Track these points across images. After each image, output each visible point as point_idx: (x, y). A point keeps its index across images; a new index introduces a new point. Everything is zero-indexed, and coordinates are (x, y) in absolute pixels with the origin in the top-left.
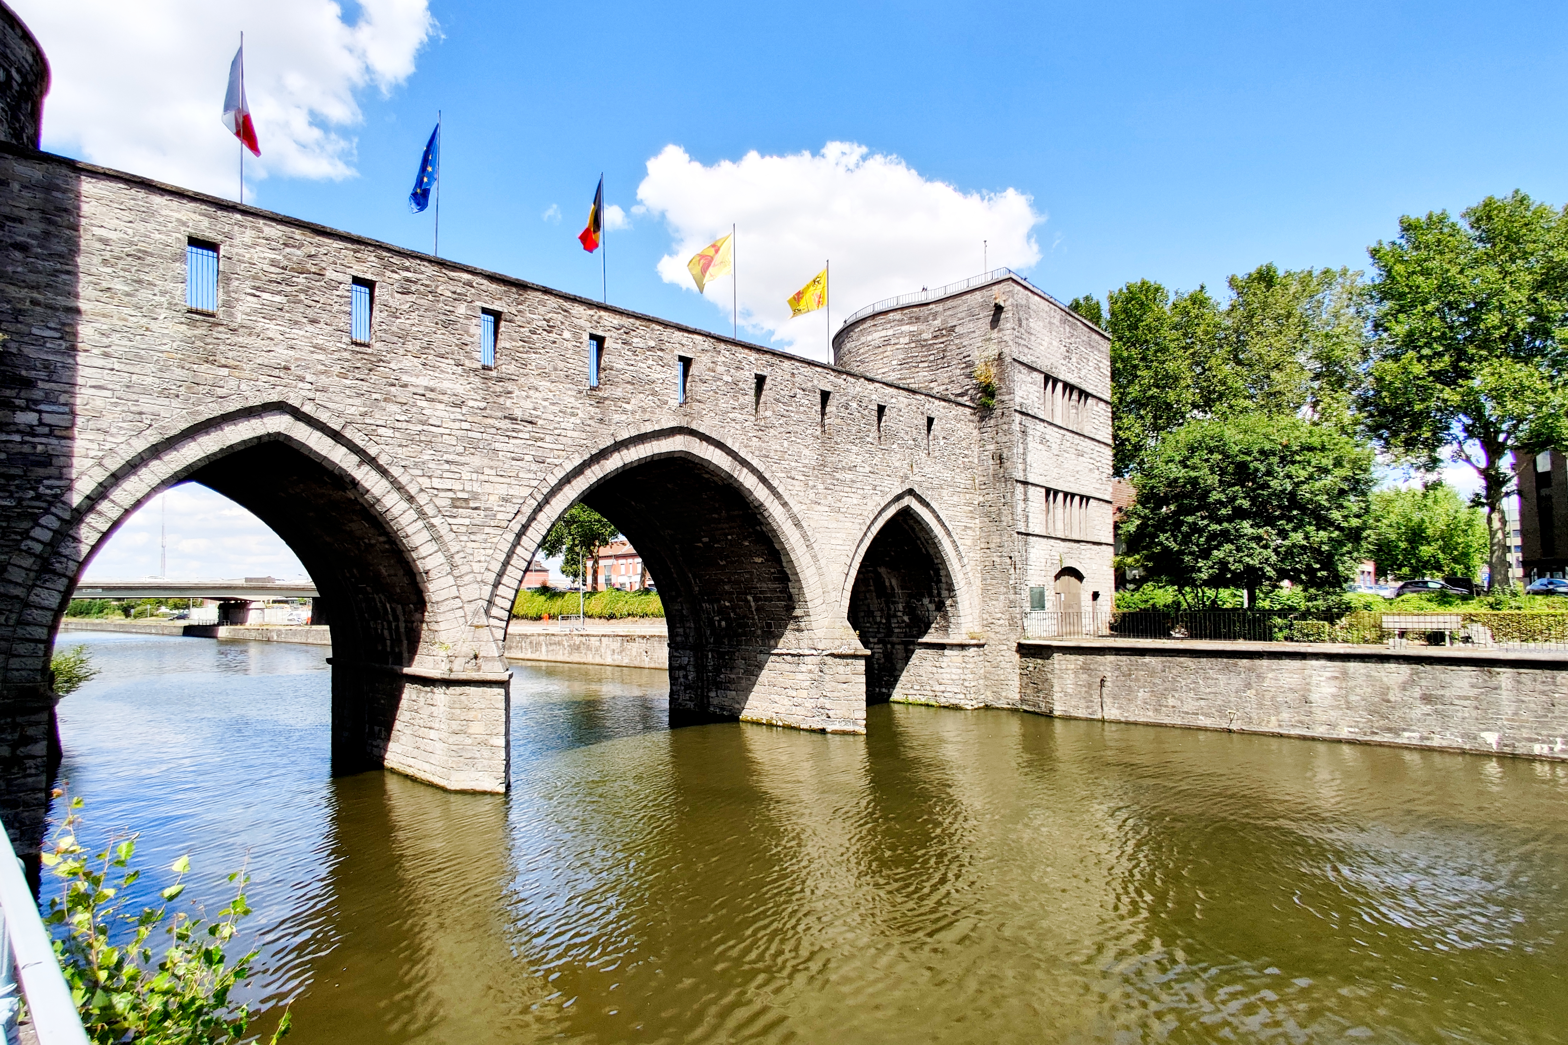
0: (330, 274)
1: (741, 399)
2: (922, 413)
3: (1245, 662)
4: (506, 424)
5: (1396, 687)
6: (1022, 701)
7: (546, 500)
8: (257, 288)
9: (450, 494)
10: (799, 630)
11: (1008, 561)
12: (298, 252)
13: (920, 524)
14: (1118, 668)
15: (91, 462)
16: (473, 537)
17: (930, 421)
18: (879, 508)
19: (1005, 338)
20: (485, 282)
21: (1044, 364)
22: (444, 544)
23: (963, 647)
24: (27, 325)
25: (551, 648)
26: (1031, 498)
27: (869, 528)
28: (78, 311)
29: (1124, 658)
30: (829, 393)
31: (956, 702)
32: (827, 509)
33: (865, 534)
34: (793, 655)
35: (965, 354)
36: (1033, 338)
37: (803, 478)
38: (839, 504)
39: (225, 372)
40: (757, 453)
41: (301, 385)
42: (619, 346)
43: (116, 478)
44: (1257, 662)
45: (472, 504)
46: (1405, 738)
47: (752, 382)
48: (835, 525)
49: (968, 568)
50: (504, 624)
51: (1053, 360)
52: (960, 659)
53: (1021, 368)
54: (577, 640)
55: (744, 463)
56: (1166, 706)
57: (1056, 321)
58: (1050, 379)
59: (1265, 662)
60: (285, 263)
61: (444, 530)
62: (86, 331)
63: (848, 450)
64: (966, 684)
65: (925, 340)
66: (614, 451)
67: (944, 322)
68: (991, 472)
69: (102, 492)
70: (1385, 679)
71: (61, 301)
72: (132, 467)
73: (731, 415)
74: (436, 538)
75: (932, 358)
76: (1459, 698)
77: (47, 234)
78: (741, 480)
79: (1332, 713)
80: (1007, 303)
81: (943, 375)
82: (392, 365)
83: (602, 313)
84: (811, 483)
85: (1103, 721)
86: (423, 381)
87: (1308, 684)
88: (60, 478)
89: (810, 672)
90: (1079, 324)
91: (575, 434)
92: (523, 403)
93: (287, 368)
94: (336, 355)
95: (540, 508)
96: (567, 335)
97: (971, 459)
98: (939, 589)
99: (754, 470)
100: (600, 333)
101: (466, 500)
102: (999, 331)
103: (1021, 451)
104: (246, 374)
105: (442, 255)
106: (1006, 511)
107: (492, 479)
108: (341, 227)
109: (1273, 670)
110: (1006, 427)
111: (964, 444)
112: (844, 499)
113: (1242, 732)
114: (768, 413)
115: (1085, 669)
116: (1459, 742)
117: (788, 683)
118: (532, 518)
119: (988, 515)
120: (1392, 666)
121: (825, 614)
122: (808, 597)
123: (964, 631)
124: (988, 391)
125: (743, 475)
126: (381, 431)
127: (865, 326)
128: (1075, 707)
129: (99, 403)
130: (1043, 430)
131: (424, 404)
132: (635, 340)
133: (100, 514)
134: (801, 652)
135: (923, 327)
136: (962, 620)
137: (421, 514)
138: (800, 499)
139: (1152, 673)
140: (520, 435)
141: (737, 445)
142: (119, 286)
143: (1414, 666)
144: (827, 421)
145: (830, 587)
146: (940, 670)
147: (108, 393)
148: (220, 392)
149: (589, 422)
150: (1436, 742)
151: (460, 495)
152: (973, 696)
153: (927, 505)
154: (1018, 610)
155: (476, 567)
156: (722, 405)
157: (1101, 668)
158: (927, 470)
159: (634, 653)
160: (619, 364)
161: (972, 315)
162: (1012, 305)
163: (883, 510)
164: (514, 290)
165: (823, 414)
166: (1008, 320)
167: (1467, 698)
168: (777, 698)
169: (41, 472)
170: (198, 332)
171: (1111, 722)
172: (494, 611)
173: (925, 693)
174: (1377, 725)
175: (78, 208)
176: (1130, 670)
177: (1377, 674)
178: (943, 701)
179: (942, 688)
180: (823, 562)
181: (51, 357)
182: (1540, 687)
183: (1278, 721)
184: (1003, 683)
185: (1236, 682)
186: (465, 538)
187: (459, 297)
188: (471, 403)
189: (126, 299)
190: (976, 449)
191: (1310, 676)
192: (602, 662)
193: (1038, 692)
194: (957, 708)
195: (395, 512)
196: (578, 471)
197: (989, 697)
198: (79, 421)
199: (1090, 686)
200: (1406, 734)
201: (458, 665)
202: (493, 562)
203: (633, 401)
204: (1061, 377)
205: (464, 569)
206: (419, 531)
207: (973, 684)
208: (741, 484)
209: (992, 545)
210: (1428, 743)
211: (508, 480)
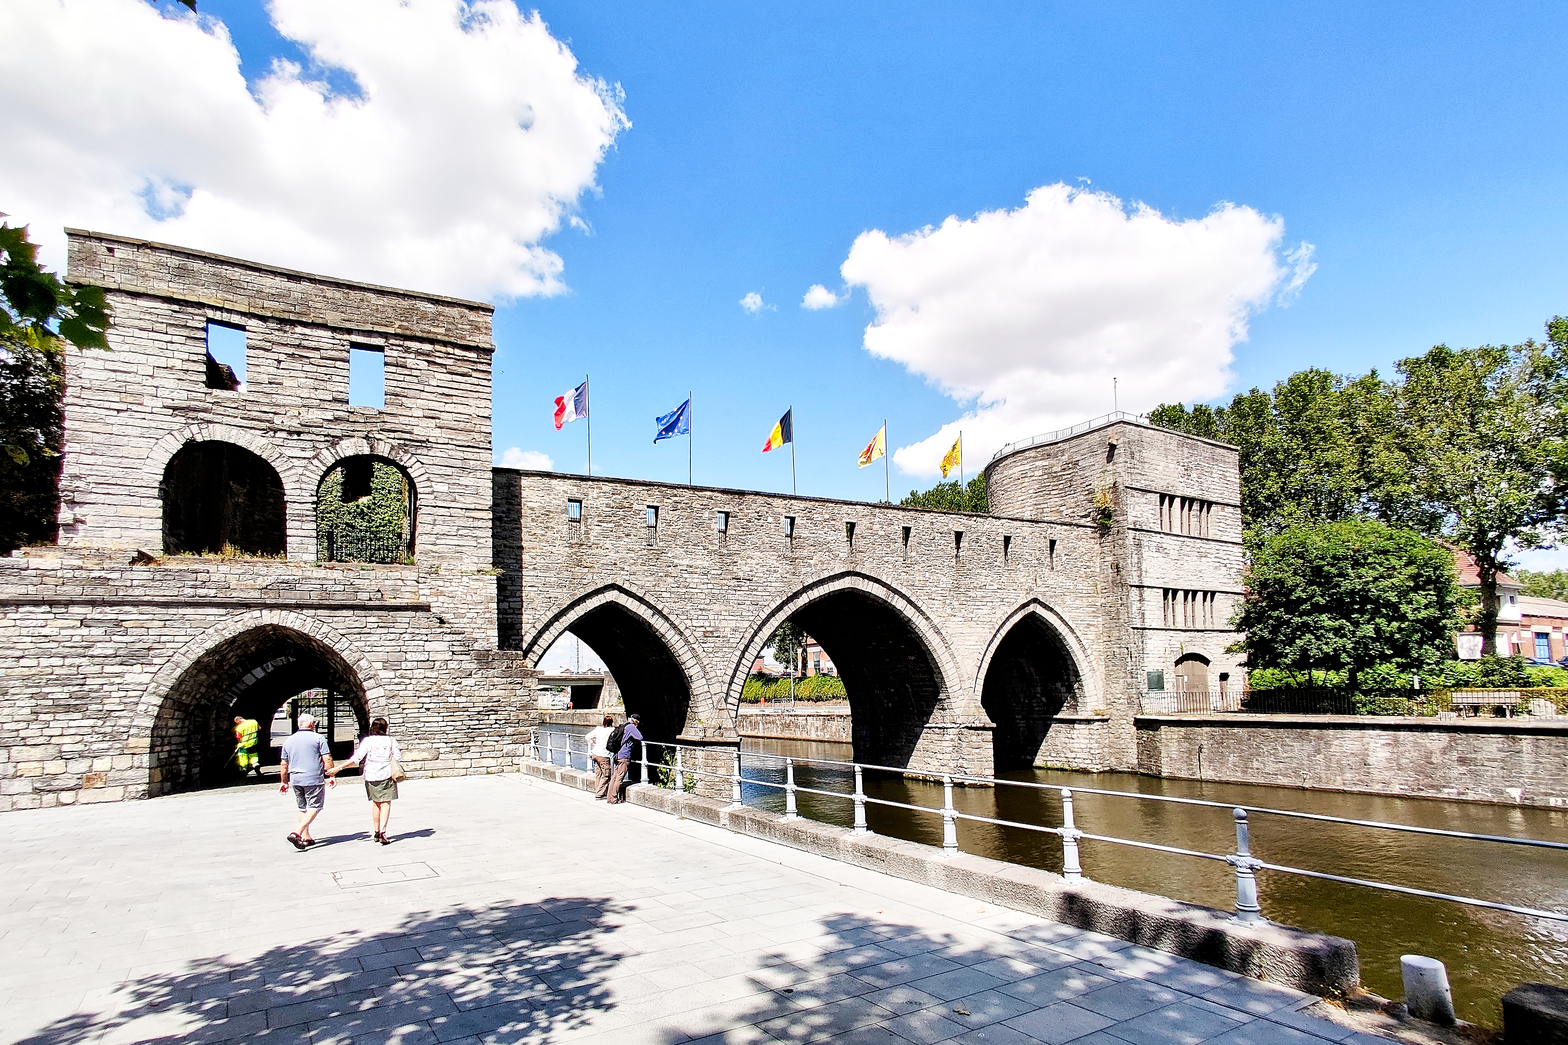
0: (635, 507)
1: (892, 547)
2: (1045, 538)
3: (1315, 732)
4: (734, 583)
5: (1437, 751)
6: (1140, 765)
7: (760, 628)
8: (600, 521)
9: (703, 629)
10: (944, 709)
11: (1126, 651)
12: (619, 497)
13: (1046, 625)
14: (1213, 737)
15: (530, 626)
16: (716, 655)
17: (1053, 543)
18: (1007, 616)
19: (1118, 470)
20: (720, 495)
21: (1160, 486)
22: (700, 659)
23: (1089, 721)
24: (503, 558)
25: (766, 726)
26: (1147, 598)
27: (998, 631)
28: (522, 548)
29: (1217, 729)
30: (961, 533)
31: (1083, 766)
32: (961, 619)
33: (995, 636)
34: (940, 728)
35: (1087, 483)
36: (1147, 466)
37: (941, 598)
38: (971, 615)
39: (586, 570)
40: (905, 584)
41: (622, 572)
42: (804, 522)
43: (541, 633)
44: (1325, 732)
45: (715, 635)
46: (1445, 793)
47: (900, 534)
48: (968, 631)
49: (1092, 658)
50: (735, 708)
51: (1170, 480)
52: (1087, 731)
53: (1134, 492)
54: (788, 720)
55: (896, 592)
56: (1252, 768)
57: (1173, 447)
58: (1165, 498)
59: (1331, 732)
60: (613, 504)
61: (699, 651)
62: (526, 557)
63: (978, 574)
64: (1092, 751)
65: (1055, 472)
66: (803, 593)
67: (1070, 457)
68: (1110, 579)
69: (534, 642)
70: (1429, 745)
71: (516, 544)
72: (547, 627)
73: (885, 559)
74: (696, 656)
75: (1061, 487)
76: (1489, 760)
77: (509, 510)
78: (894, 603)
79: (1386, 773)
80: (1120, 441)
81: (1070, 501)
82: (669, 555)
83: (793, 501)
84: (948, 601)
85: (1201, 781)
86: (686, 562)
87: (1366, 749)
88: (518, 635)
89: (952, 740)
90: (1199, 443)
91: (777, 584)
92: (744, 568)
93: (615, 564)
94: (640, 553)
95: (755, 634)
96: (770, 520)
97: (1093, 569)
98: (1068, 675)
99: (903, 596)
100: (792, 515)
101: (711, 632)
102: (1114, 464)
103: (1135, 560)
104: (596, 570)
105: (694, 484)
106: (1123, 610)
107: (727, 618)
108: (641, 479)
109: (1338, 738)
110: (1121, 542)
111: (1086, 557)
112: (975, 611)
113: (1313, 790)
114: (913, 554)
115: (1186, 738)
116: (1489, 796)
117: (937, 749)
118: (751, 640)
119: (1108, 613)
120: (1434, 735)
121: (962, 697)
122: (948, 684)
123: (1089, 708)
124: (1106, 514)
125: (895, 600)
126: (664, 594)
127: (1007, 462)
128: (1179, 769)
129: (532, 594)
130: (1160, 540)
131: (687, 576)
132: (815, 516)
133: (534, 652)
134: (945, 725)
135: (1054, 462)
136: (1087, 700)
137: (687, 642)
138: (939, 614)
139: (1240, 741)
140: (743, 588)
141: (890, 579)
142: (539, 532)
143: (1451, 734)
144: (961, 554)
145: (965, 677)
146: (1072, 741)
147: (536, 589)
148: (585, 582)
149: (785, 575)
150: (1471, 796)
151: (708, 629)
152: (1098, 761)
153: (1051, 610)
154: (1134, 691)
155: (719, 673)
156: (878, 552)
157: (1199, 738)
158: (1050, 582)
159: (834, 730)
160: (805, 533)
161: (1093, 452)
162: (1124, 443)
163: (1011, 616)
164: (737, 496)
165: (958, 548)
166: (1120, 455)
167: (1495, 760)
168: (929, 760)
169: (510, 632)
170: (573, 550)
171: (1208, 781)
172: (730, 700)
173: (1060, 759)
174: (1422, 783)
175: (521, 494)
176: (1222, 739)
177: (1422, 741)
178: (1074, 766)
179: (1073, 755)
180: (959, 659)
181: (512, 573)
182: (1554, 751)
183: (1343, 780)
184: (1123, 751)
185: (1309, 748)
186: (711, 655)
187: (705, 507)
188: (713, 572)
189: (542, 538)
190: (1098, 560)
191: (1368, 743)
192: (808, 737)
193: (1150, 758)
194: (1085, 772)
195: (673, 642)
196: (779, 608)
197: (1113, 763)
198: (525, 604)
199: (1190, 752)
200: (1446, 790)
201: (709, 733)
202: (729, 669)
203: (815, 557)
204: (1179, 493)
205: (712, 674)
206: (686, 652)
207: (1098, 751)
208: (894, 607)
209: (1113, 639)
210: (1463, 797)
211: (736, 618)
